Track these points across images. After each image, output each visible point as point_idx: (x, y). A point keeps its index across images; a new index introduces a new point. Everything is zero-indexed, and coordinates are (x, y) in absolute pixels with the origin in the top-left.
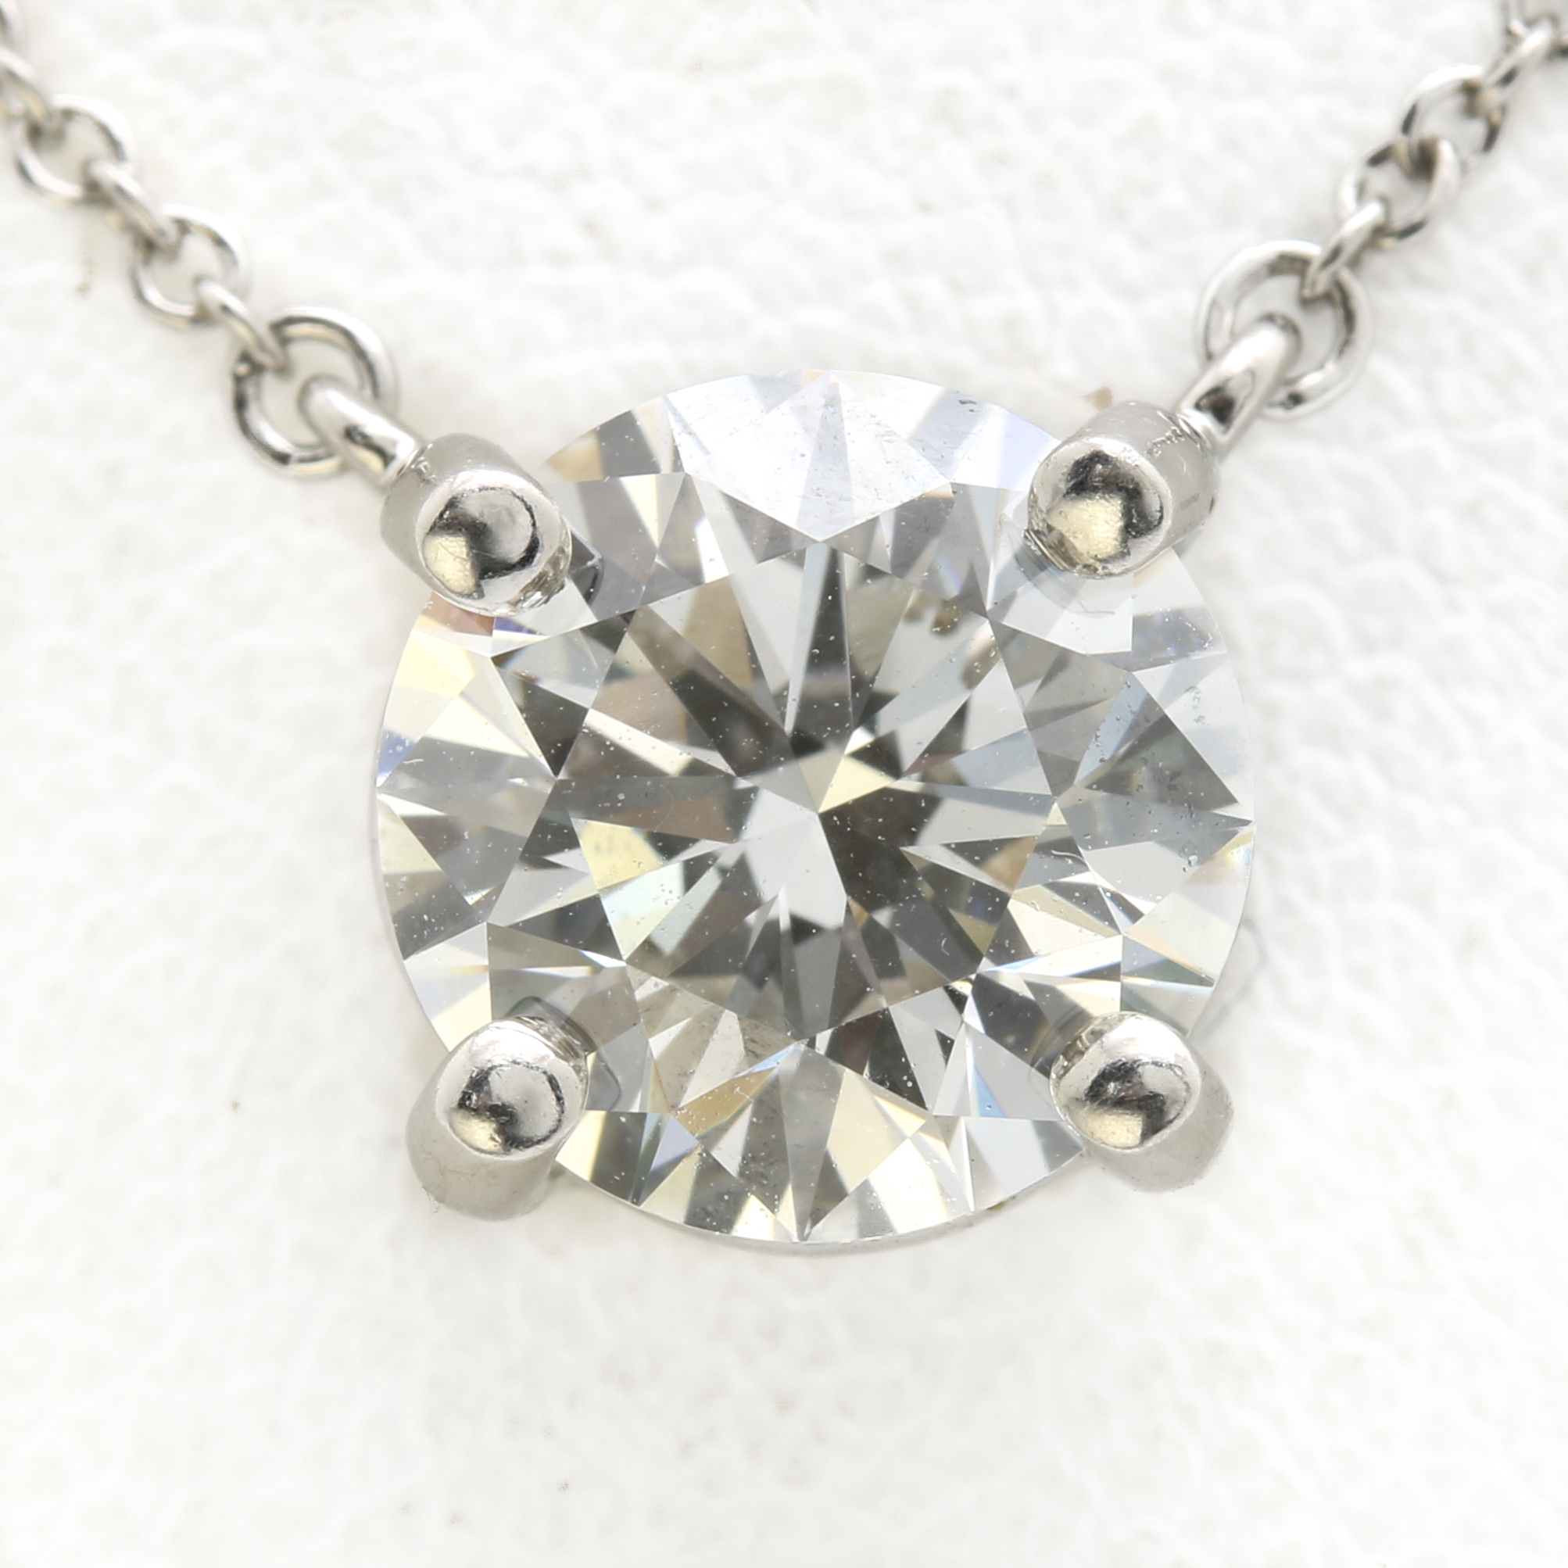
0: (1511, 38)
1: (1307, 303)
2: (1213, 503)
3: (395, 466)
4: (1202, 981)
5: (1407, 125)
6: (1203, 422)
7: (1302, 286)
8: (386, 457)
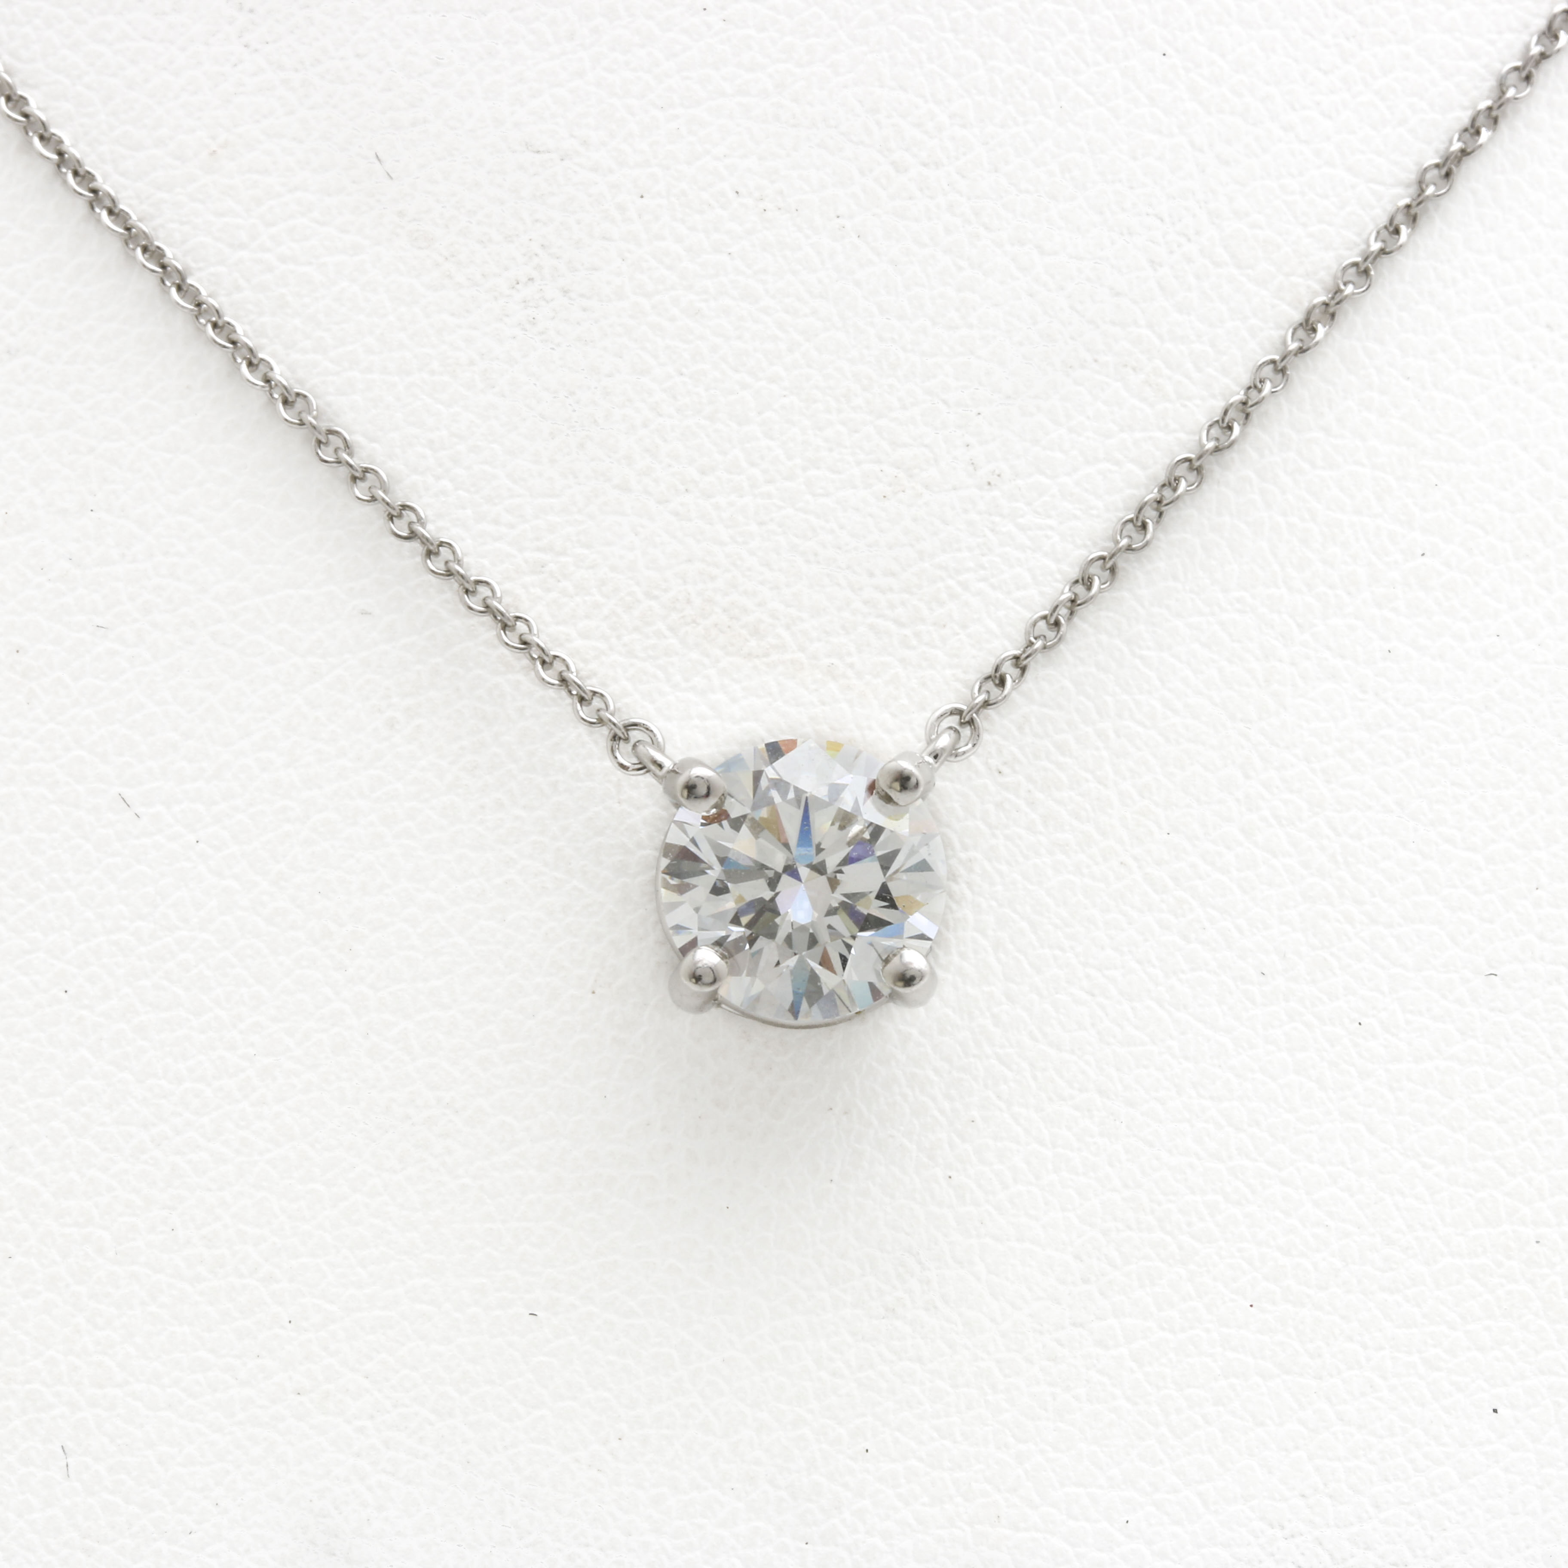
0: (1031, 644)
1: (962, 724)
2: (934, 784)
3: (665, 770)
4: (929, 939)
5: (996, 670)
6: (931, 760)
7: (961, 719)
8: (660, 766)
